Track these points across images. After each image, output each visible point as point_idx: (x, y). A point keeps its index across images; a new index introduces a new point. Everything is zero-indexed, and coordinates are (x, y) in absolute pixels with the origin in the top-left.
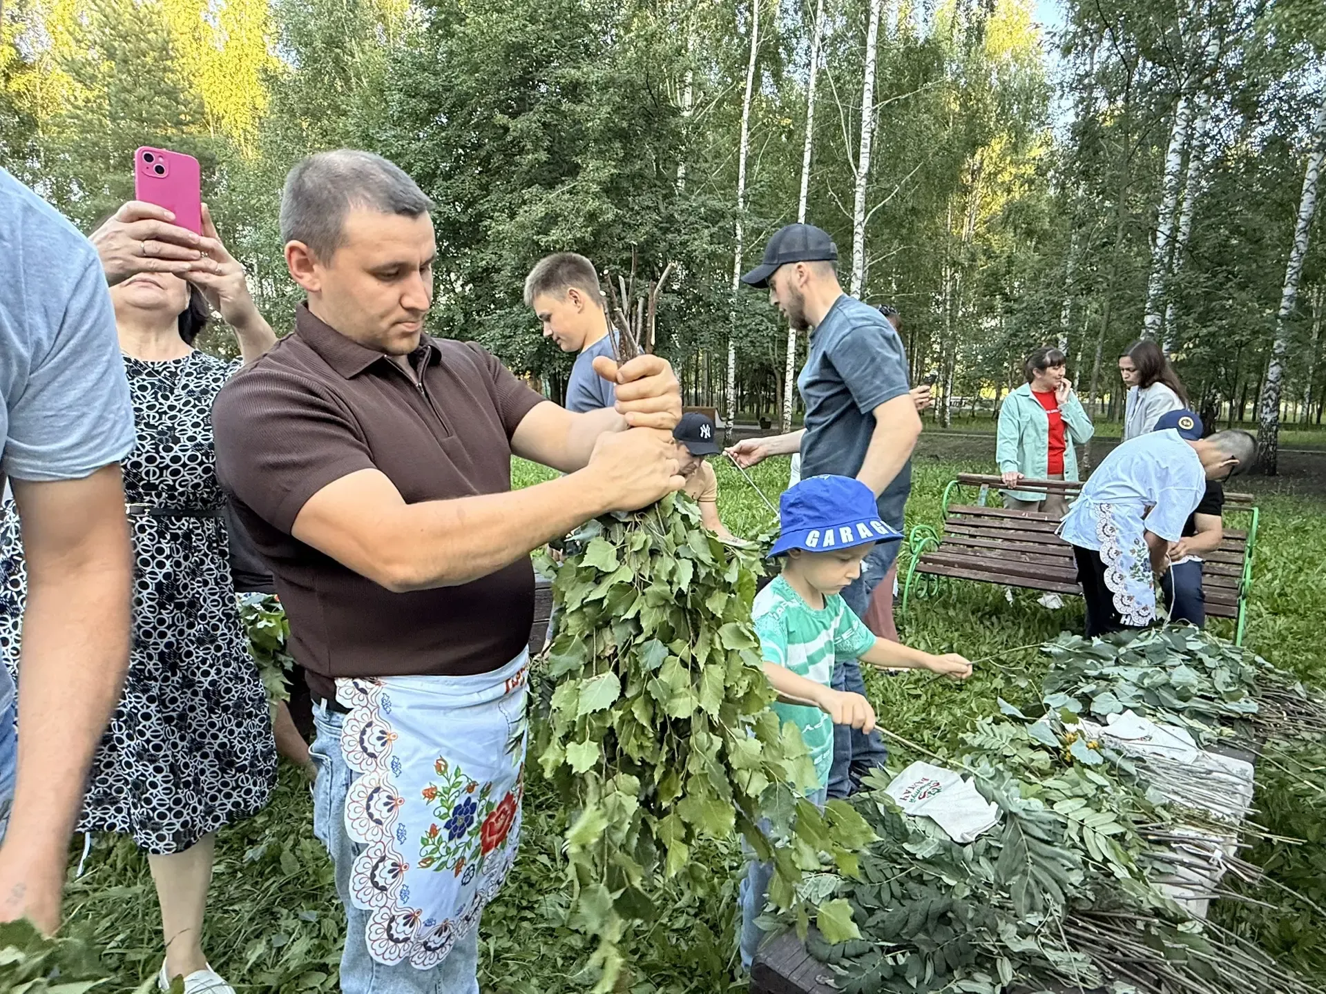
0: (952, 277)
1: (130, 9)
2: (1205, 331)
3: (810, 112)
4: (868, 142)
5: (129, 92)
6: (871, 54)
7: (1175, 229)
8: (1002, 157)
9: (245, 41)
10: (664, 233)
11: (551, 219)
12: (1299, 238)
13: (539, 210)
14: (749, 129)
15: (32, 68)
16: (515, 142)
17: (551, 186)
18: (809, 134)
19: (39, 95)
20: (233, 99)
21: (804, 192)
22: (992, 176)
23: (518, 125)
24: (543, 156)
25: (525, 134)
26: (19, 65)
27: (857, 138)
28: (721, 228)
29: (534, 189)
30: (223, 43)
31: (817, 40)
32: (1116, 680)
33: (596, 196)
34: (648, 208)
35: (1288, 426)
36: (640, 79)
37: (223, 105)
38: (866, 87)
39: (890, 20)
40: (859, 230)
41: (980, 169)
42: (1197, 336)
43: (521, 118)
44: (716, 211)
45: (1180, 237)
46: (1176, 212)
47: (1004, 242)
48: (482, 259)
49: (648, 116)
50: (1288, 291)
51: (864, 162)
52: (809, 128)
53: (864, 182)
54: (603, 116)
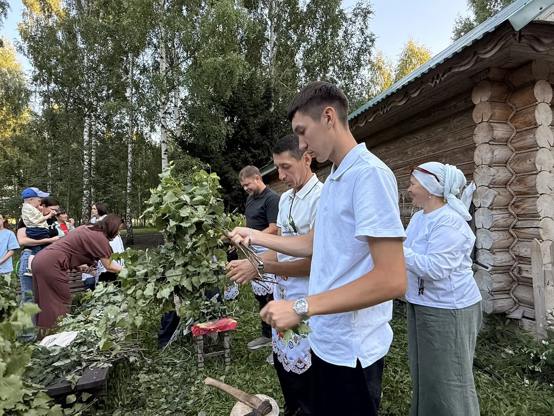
2: (105, 198)
7: (90, 160)
12: (129, 168)
32: (96, 306)
35: (136, 227)
42: (103, 199)
45: (93, 164)
46: (90, 155)
50: (129, 184)
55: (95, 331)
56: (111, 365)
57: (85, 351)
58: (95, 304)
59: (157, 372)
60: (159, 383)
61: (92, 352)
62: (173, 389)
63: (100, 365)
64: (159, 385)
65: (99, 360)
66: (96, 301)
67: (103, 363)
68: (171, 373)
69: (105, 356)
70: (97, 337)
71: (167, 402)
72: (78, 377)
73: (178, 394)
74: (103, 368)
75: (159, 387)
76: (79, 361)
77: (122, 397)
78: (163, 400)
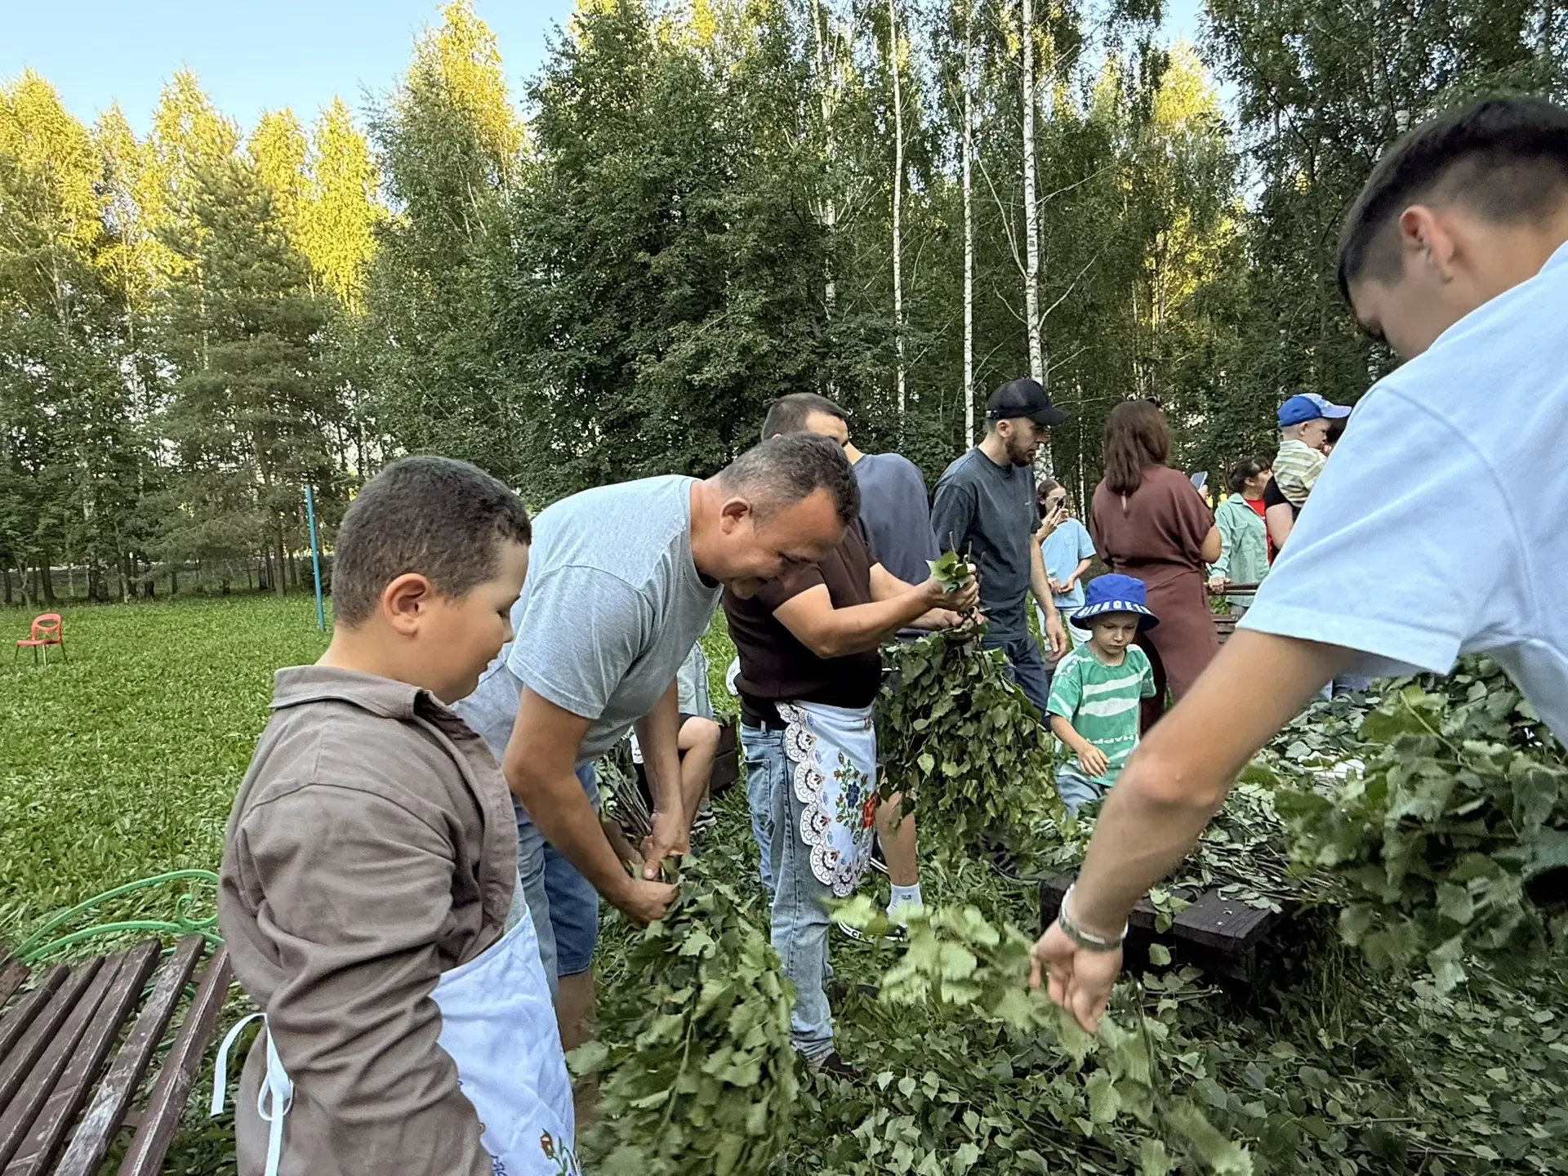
0: (1145, 373)
1: (228, 172)
3: (967, 212)
4: (1035, 239)
5: (231, 258)
6: (1029, 147)
8: (1187, 235)
9: (343, 190)
10: (823, 359)
11: (703, 356)
13: (688, 348)
14: (901, 235)
15: (120, 240)
16: (657, 280)
17: (697, 320)
18: (968, 237)
19: (126, 267)
20: (335, 253)
21: (968, 298)
22: (1178, 259)
23: (660, 261)
24: (688, 290)
25: (668, 269)
26: (108, 239)
27: (1022, 235)
28: (883, 348)
29: (681, 326)
30: (320, 194)
31: (967, 135)
33: (748, 328)
34: (802, 333)
36: (784, 201)
37: (324, 260)
38: (1027, 182)
39: (1045, 102)
40: (1035, 334)
41: (1165, 250)
43: (662, 253)
44: (876, 330)
47: (1201, 329)
48: (629, 404)
49: (794, 239)
51: (1033, 261)
52: (968, 230)
53: (1034, 283)
54: (750, 244)
55: (1259, 799)
56: (1277, 909)
57: (1220, 844)
58: (1307, 728)
59: (1490, 1003)
60: (1484, 1040)
61: (1237, 852)
62: (1537, 1089)
63: (1249, 896)
64: (1481, 1049)
65: (1249, 883)
66: (1309, 722)
67: (1256, 895)
68: (1549, 1033)
69: (1269, 876)
70: (1266, 819)
71: (1494, 1119)
72: (1179, 902)
73: (1550, 1113)
74: (1253, 908)
75: (1480, 1054)
76: (1195, 864)
77: (1332, 1020)
78: (1480, 1101)
